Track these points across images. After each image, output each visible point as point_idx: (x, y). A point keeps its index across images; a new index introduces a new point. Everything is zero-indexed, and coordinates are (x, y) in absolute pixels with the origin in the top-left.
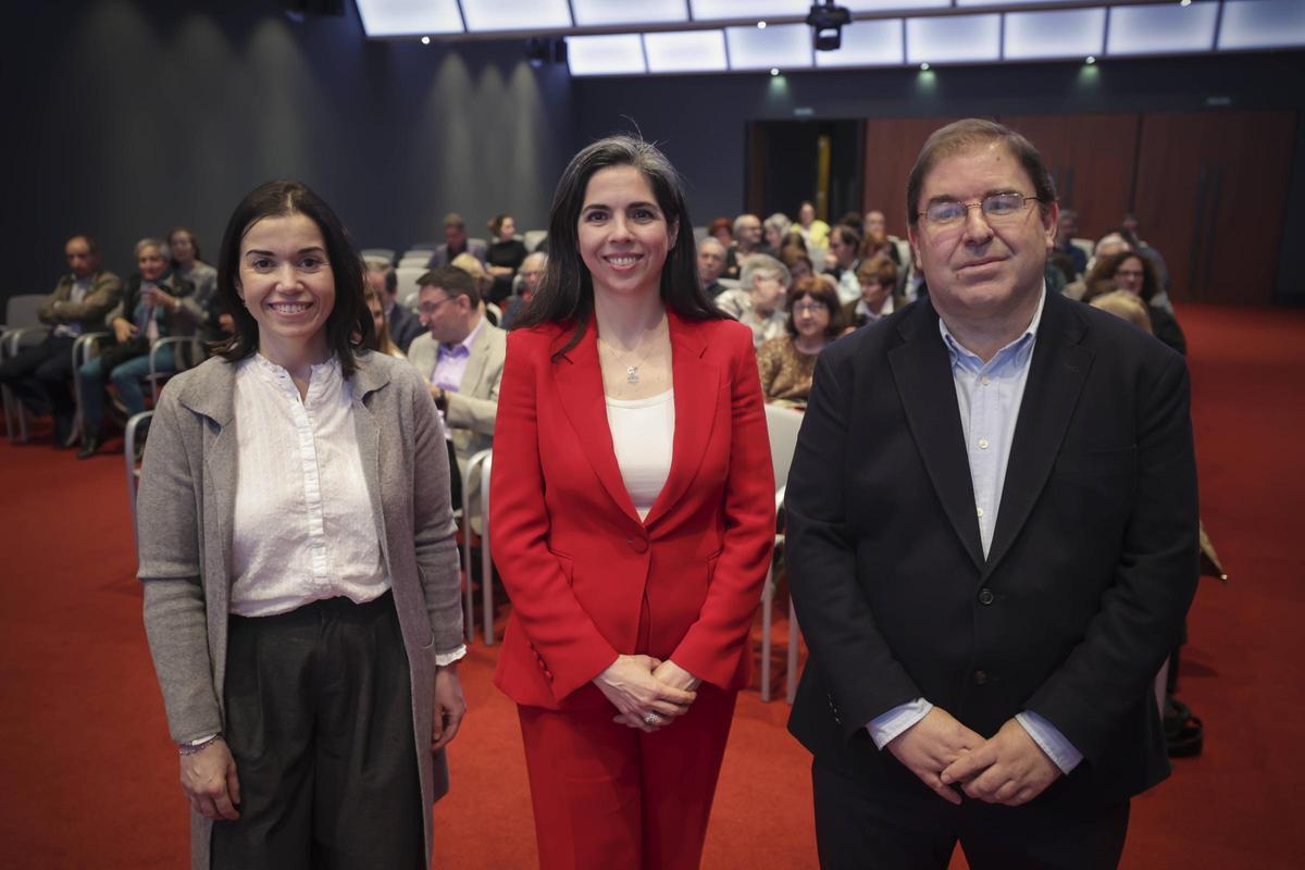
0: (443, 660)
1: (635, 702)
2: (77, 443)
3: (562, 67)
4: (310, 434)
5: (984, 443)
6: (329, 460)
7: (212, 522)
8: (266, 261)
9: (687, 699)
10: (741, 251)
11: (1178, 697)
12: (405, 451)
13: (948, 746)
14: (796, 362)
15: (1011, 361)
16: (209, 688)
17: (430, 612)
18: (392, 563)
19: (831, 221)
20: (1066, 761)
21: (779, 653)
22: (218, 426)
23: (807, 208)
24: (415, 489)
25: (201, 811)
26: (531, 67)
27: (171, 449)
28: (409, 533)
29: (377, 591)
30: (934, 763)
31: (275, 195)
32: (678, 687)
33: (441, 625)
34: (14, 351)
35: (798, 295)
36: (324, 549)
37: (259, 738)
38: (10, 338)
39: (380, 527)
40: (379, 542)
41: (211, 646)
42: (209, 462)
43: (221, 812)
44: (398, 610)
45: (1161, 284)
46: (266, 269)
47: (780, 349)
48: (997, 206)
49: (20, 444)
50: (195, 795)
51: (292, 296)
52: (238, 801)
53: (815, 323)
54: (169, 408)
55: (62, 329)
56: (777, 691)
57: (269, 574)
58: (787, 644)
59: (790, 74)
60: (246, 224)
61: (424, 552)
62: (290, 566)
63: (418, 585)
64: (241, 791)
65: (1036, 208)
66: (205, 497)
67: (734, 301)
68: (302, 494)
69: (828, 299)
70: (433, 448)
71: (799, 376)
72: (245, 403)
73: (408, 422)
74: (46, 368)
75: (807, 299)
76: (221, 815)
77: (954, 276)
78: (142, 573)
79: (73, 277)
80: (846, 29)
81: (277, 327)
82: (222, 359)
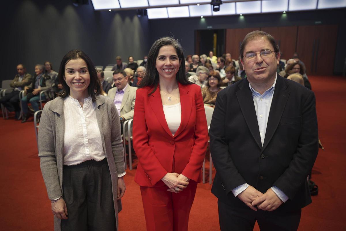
0: (120, 176)
1: (173, 185)
2: (21, 119)
3: (146, 16)
4: (84, 117)
5: (261, 116)
6: (89, 124)
7: (58, 141)
8: (72, 71)
9: (186, 184)
10: (194, 64)
11: (311, 180)
12: (109, 121)
13: (253, 196)
14: (210, 94)
15: (268, 94)
16: (58, 185)
17: (116, 163)
18: (106, 151)
19: (218, 56)
20: (284, 199)
21: (207, 170)
22: (60, 115)
23: (211, 53)
24: (112, 131)
25: (58, 217)
26: (138, 17)
27: (47, 121)
28: (110, 143)
29: (103, 158)
30: (250, 200)
31: (74, 54)
32: (184, 181)
33: (119, 167)
34: (4, 95)
35: (210, 76)
36: (88, 147)
37: (72, 198)
38: (3, 92)
39: (103, 141)
40: (103, 145)
41: (59, 174)
42: (57, 125)
43: (63, 217)
44: (108, 163)
45: (304, 72)
46: (72, 73)
47: (205, 90)
48: (264, 53)
49: (6, 119)
50: (56, 213)
51: (79, 80)
52: (67, 214)
53: (214, 83)
54: (46, 110)
55: (16, 89)
56: (207, 181)
57: (73, 154)
58: (209, 168)
59: (206, 17)
60: (66, 61)
61: (114, 147)
62: (79, 152)
63: (112, 156)
64: (68, 212)
65: (274, 54)
66: (56, 134)
67: (193, 79)
68: (82, 133)
69: (218, 77)
70: (116, 120)
71: (211, 97)
72: (66, 109)
73: (110, 113)
74: (12, 99)
75: (212, 77)
76: (63, 218)
77: (253, 72)
78: (39, 155)
79: (19, 75)
80: (221, 6)
81: (75, 89)
82: (60, 97)
